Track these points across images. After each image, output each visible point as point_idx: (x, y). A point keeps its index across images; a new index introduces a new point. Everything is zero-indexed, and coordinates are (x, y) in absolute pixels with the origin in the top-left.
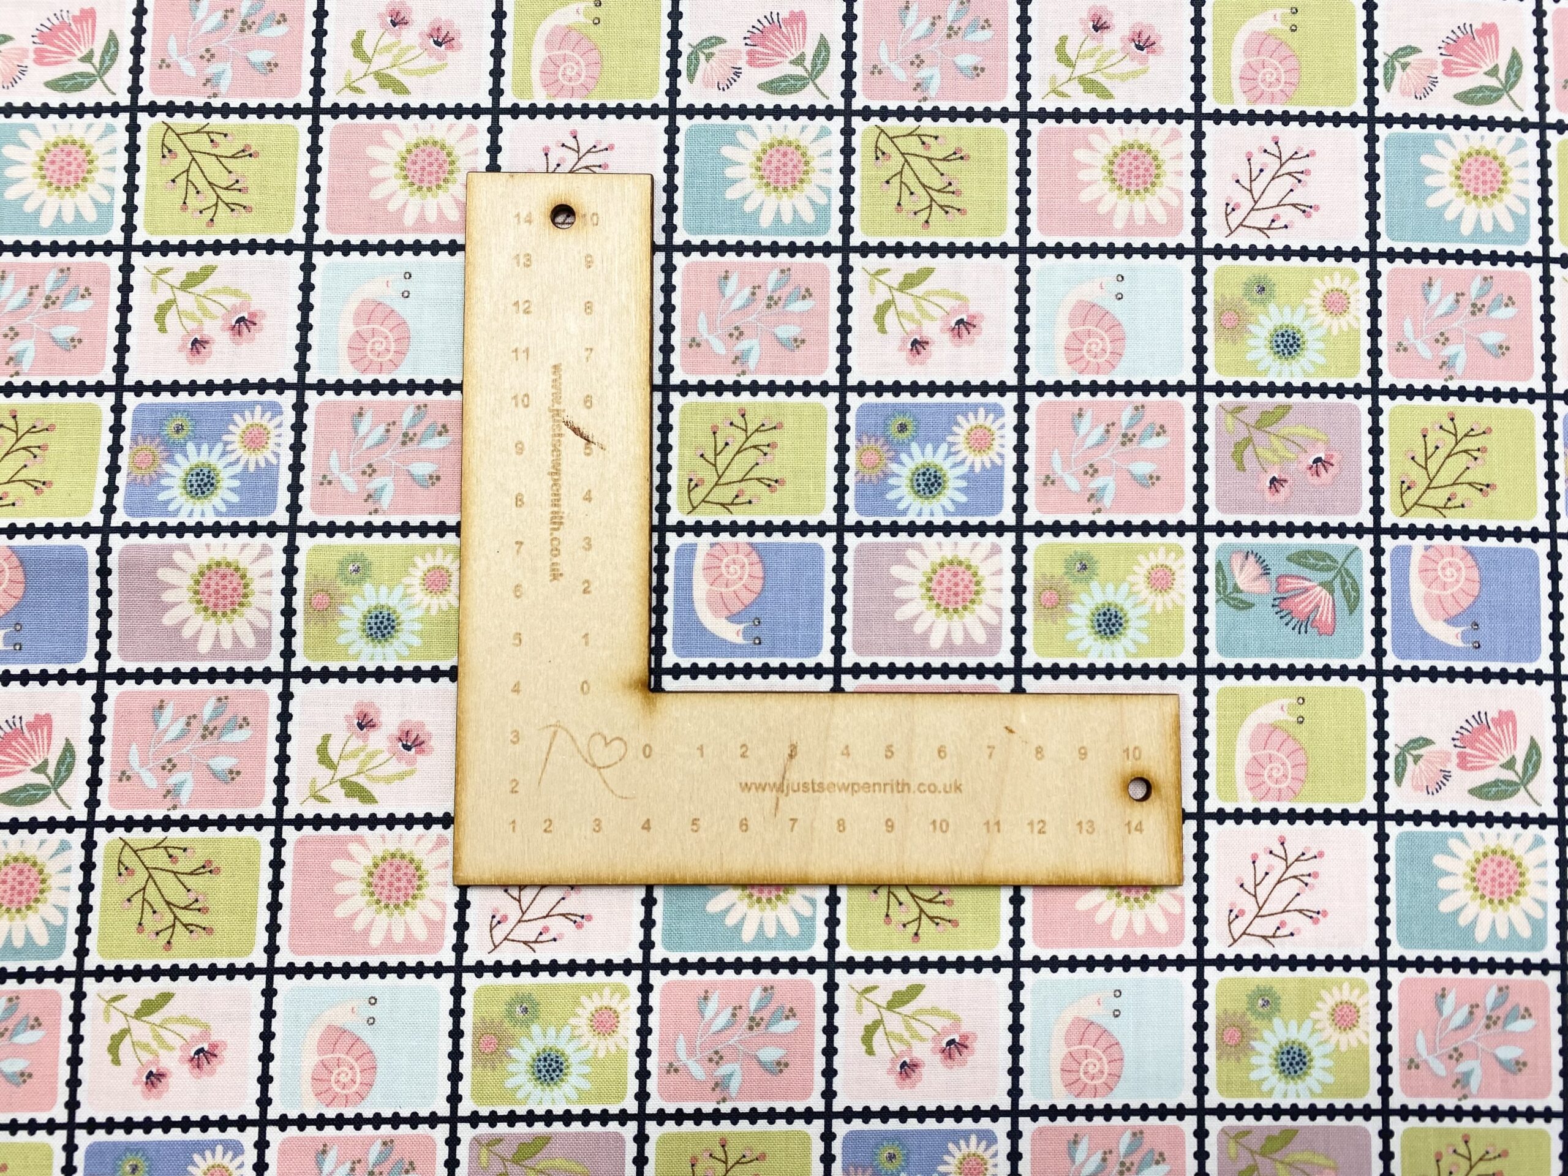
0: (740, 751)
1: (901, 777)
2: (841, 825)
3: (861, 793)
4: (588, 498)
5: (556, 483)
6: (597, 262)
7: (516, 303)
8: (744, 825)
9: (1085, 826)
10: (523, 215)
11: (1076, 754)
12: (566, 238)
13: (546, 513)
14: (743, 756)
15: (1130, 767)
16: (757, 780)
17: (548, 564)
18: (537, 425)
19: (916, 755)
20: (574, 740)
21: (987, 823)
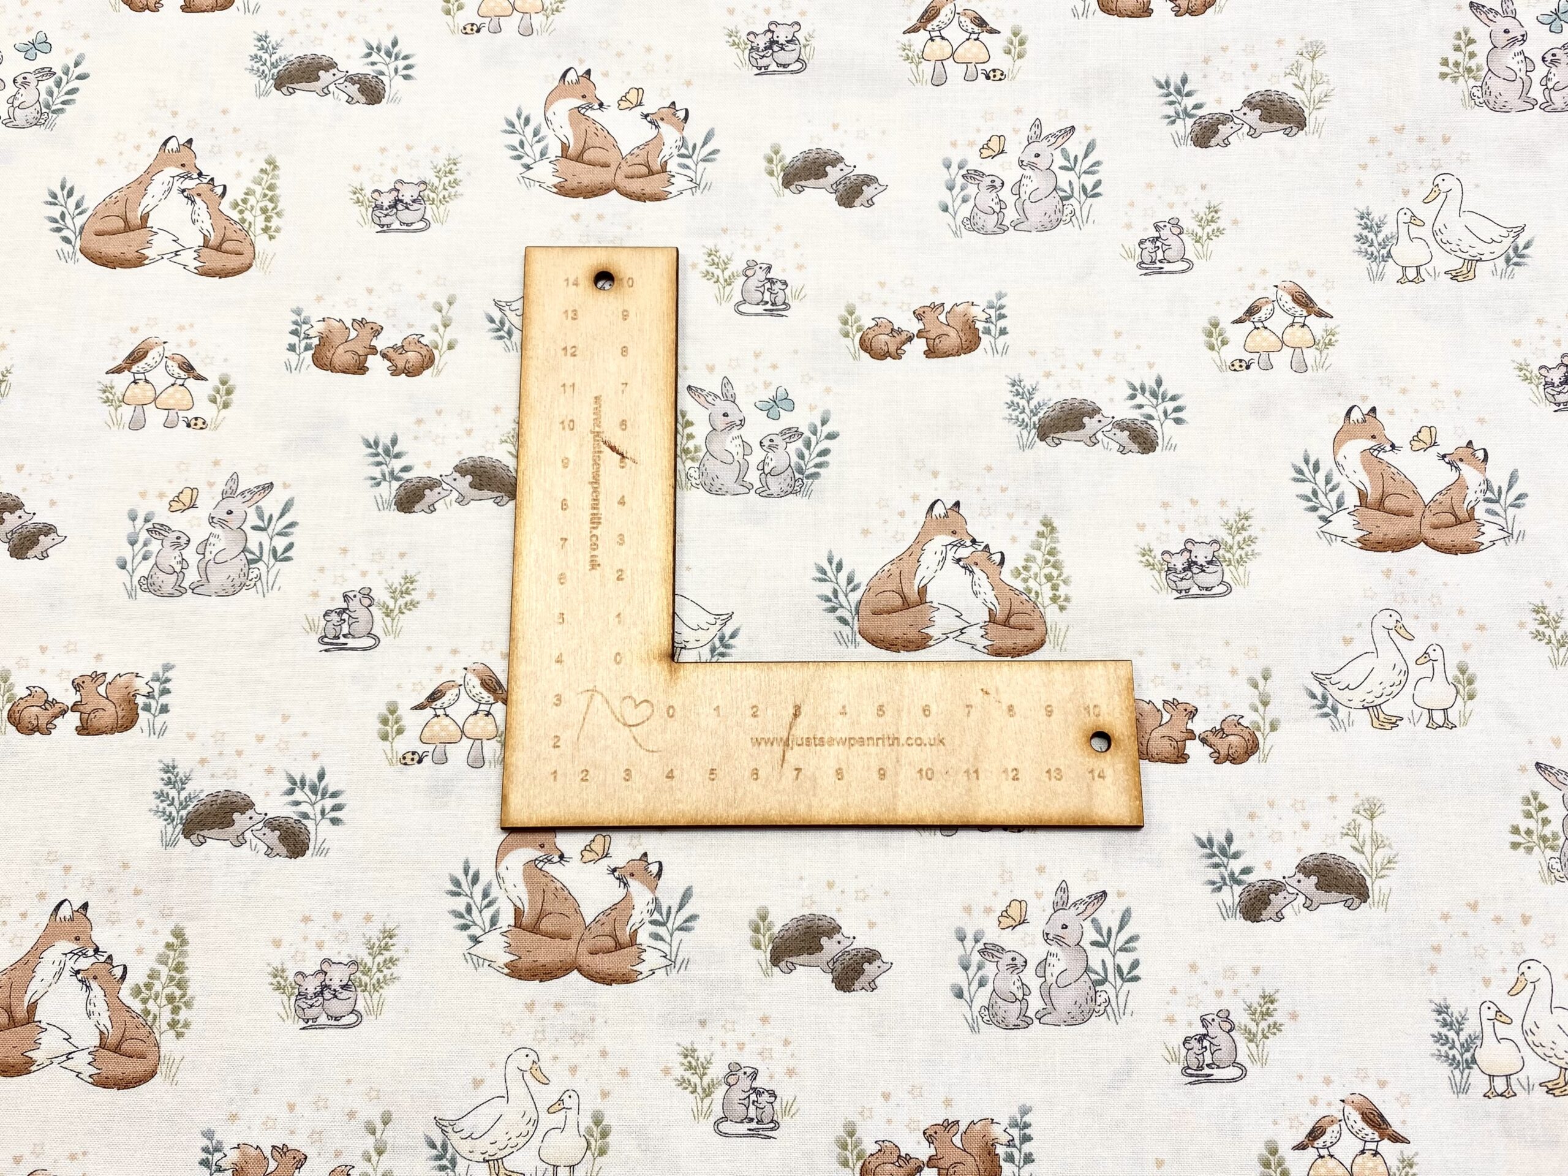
0: (750, 712)
1: (891, 731)
2: (839, 774)
3: (857, 747)
4: (622, 502)
5: (595, 490)
6: (632, 314)
7: (565, 349)
8: (755, 773)
9: (1053, 774)
10: (571, 281)
11: (1043, 712)
12: (607, 301)
13: (587, 517)
14: (755, 715)
15: (1092, 723)
16: (766, 736)
17: (588, 559)
18: (581, 446)
19: (904, 715)
20: (607, 702)
21: (967, 772)
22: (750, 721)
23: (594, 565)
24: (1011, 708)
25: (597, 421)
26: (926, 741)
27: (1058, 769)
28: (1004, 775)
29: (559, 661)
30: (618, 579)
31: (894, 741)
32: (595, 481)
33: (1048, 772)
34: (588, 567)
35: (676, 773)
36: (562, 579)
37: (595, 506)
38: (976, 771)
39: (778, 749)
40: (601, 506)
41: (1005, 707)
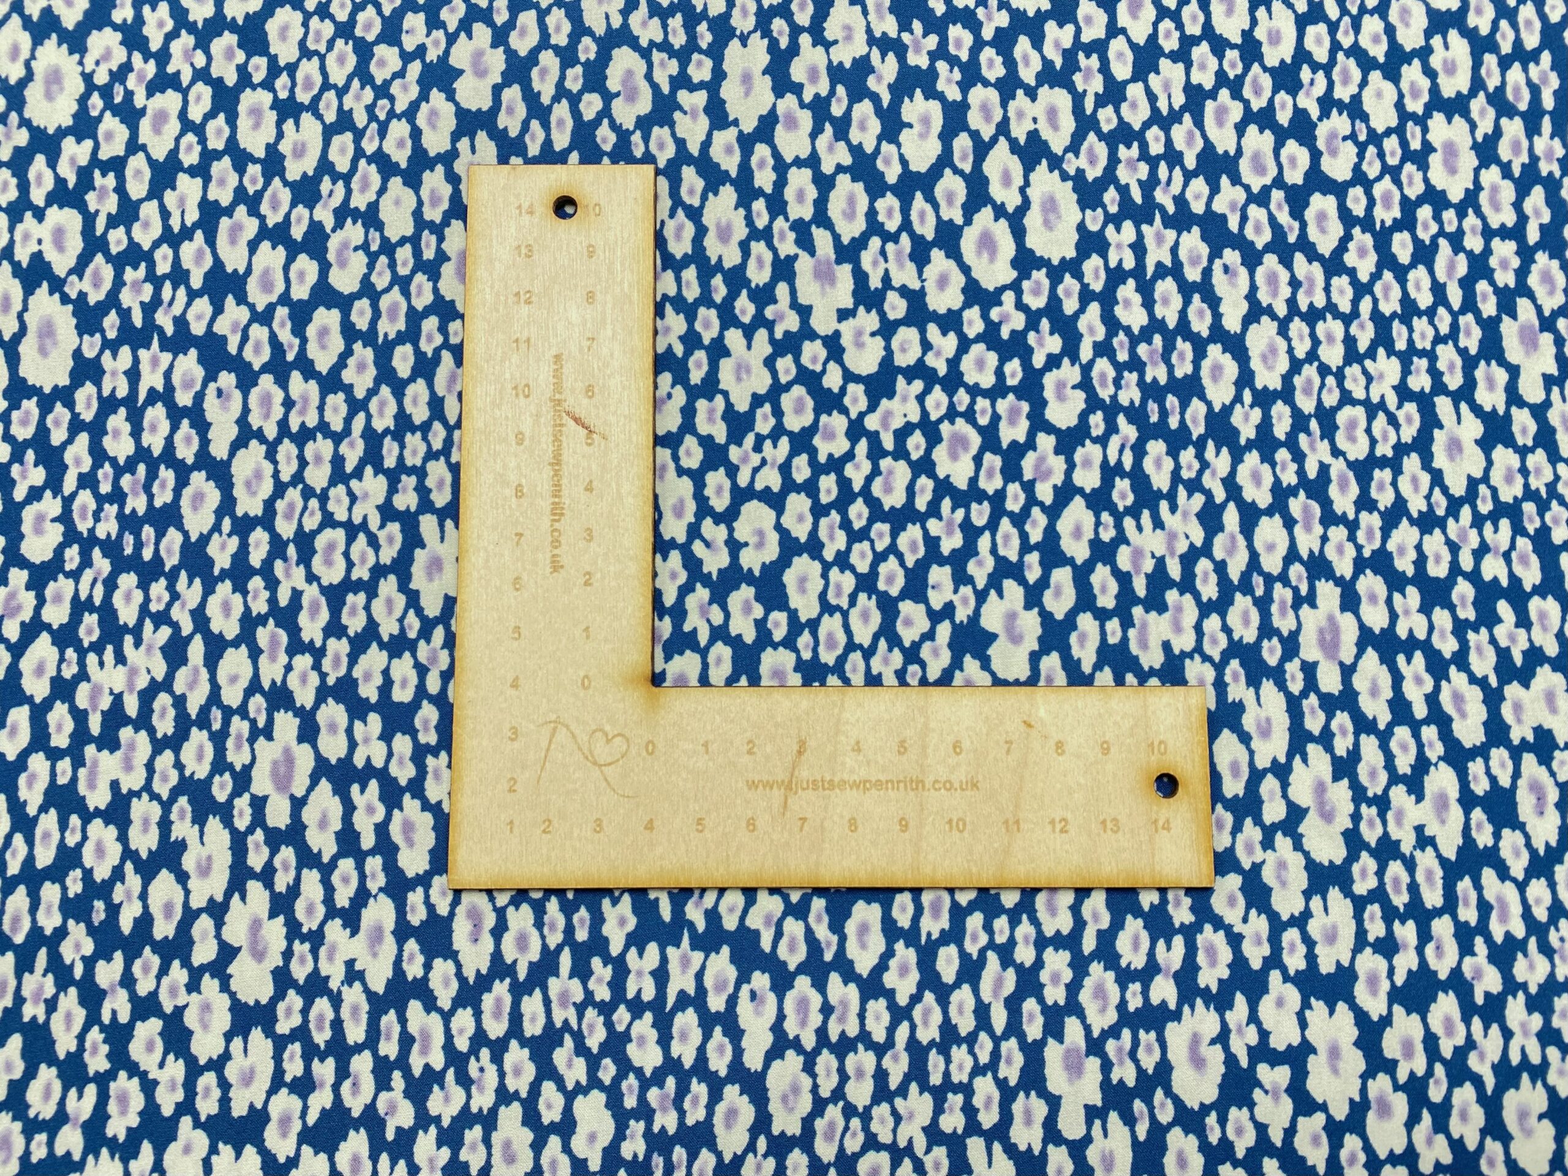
0: (746, 748)
1: (914, 773)
2: (853, 824)
3: (874, 791)
4: (589, 489)
5: (556, 473)
6: (600, 252)
7: (517, 294)
9: (1109, 825)
10: (526, 205)
11: (1098, 749)
12: (568, 229)
13: (545, 504)
14: (750, 752)
15: (1154, 763)
16: (765, 778)
17: (548, 555)
18: (538, 415)
19: (930, 751)
20: (574, 736)
21: (1006, 822)
22: (746, 759)
23: (556, 566)
24: (1059, 746)
25: (558, 387)
26: (957, 785)
27: (1115, 820)
28: (1049, 828)
29: (515, 685)
30: (587, 583)
31: (917, 784)
32: (557, 461)
33: (1104, 822)
34: (549, 570)
35: (656, 823)
36: (517, 583)
37: (557, 492)
38: (1017, 822)
39: (777, 794)
40: (565, 492)
41: (1052, 743)
